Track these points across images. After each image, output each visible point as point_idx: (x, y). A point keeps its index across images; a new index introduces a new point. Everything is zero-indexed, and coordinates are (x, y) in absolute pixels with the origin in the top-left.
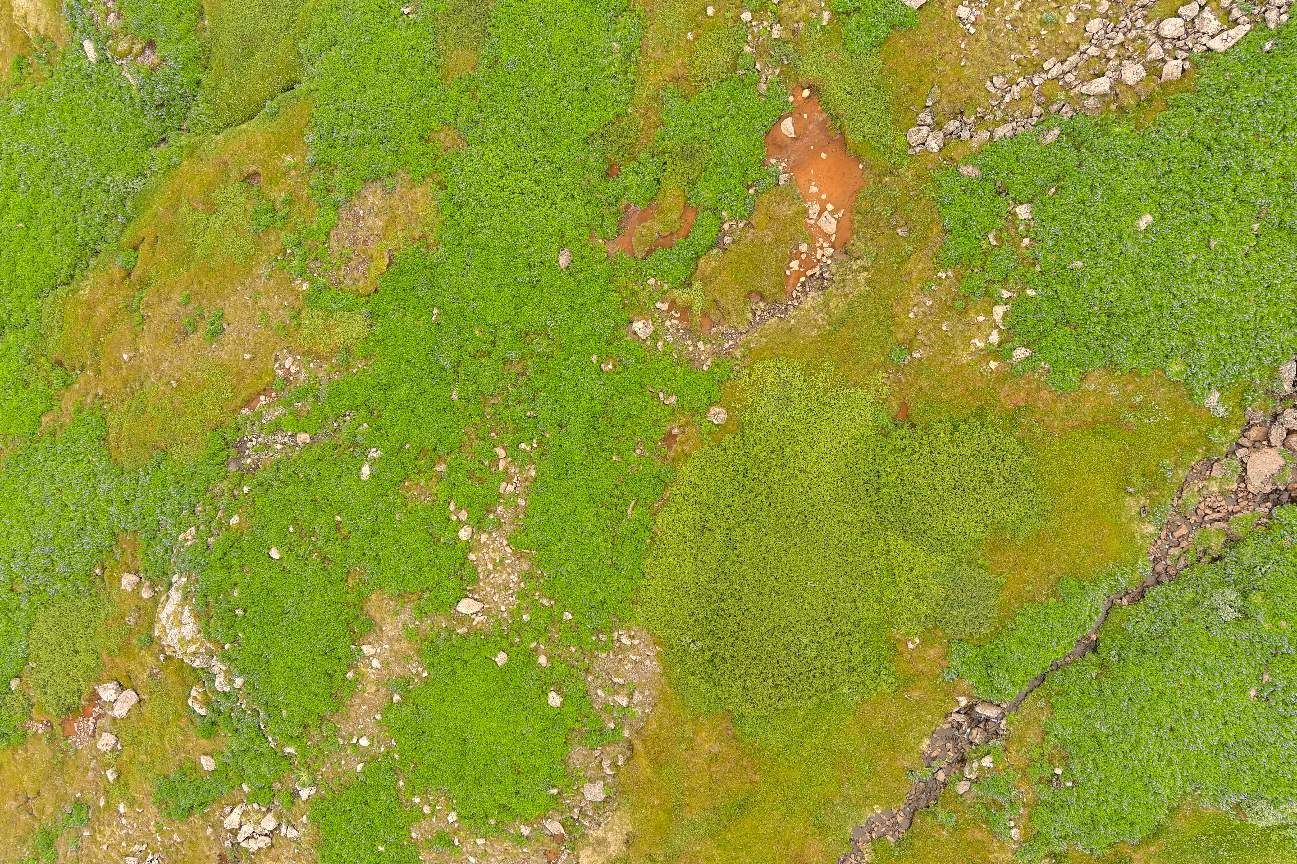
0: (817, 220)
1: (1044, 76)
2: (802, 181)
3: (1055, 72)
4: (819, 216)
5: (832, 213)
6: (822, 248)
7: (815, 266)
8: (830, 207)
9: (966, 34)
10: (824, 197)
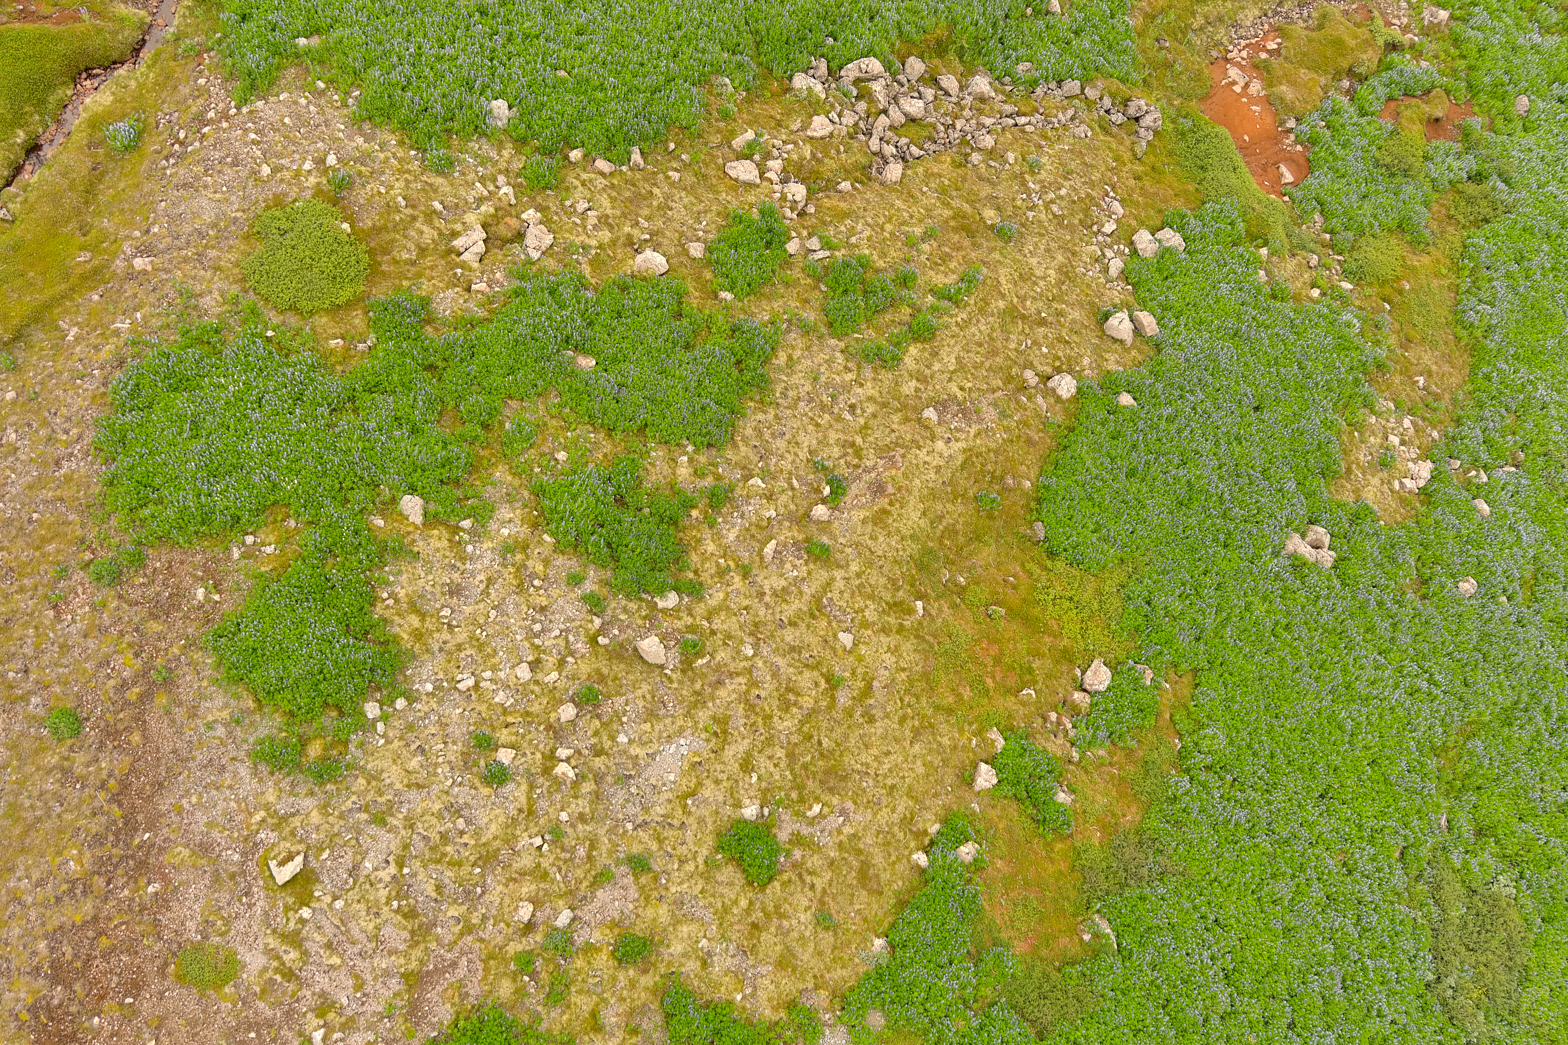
0: (1250, 81)
1: (1033, 120)
2: (1269, 119)
3: (1022, 120)
4: (1247, 85)
5: (1234, 83)
6: (1243, 59)
7: (1247, 46)
8: (1237, 89)
9: (1113, 188)
10: (1244, 100)
